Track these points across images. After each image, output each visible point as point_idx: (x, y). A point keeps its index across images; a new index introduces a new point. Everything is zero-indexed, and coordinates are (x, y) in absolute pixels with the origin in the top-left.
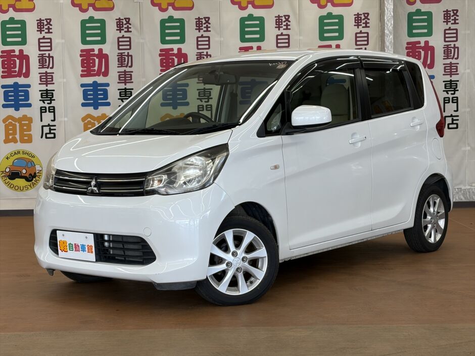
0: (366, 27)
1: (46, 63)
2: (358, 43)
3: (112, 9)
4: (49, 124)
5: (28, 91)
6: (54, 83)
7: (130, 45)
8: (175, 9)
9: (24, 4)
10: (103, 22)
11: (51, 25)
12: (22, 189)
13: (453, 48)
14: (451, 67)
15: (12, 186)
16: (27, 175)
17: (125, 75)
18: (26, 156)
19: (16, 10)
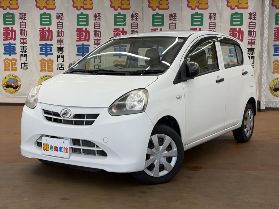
0: (254, 19)
1: (97, 35)
2: (250, 27)
3: (129, 9)
4: (98, 64)
5: (88, 48)
7: (137, 27)
8: (160, 9)
9: (88, 6)
10: (125, 15)
11: (100, 16)
19: (84, 9)
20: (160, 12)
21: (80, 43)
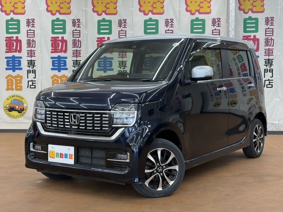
0: (219, 26)
1: (31, 44)
3: (69, 14)
4: (32, 80)
5: (20, 61)
6: (35, 56)
7: (80, 35)
8: (106, 14)
9: (20, 10)
10: (64, 21)
11: (34, 23)
12: (16, 117)
13: (270, 40)
14: (269, 51)
15: (10, 115)
16: (19, 109)
17: (77, 52)
18: (18, 98)
19: (15, 14)
20: (107, 17)
21: (10, 55)
